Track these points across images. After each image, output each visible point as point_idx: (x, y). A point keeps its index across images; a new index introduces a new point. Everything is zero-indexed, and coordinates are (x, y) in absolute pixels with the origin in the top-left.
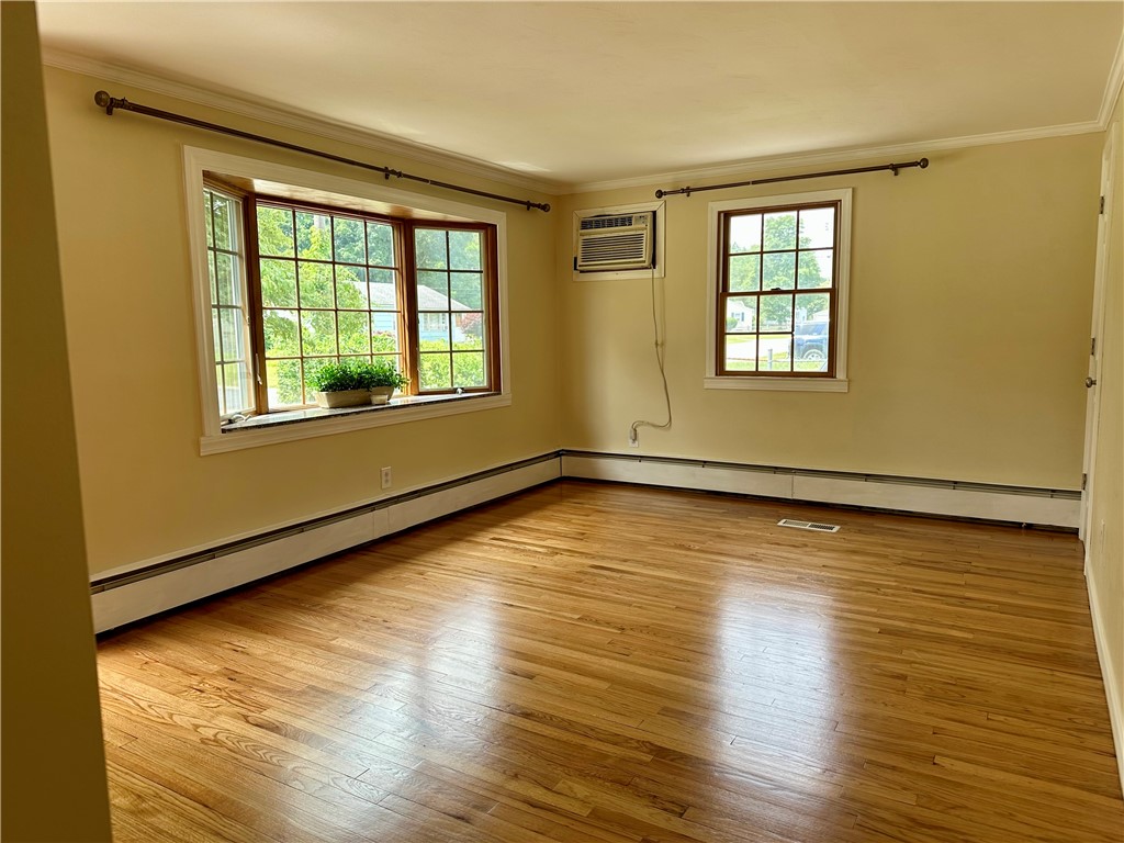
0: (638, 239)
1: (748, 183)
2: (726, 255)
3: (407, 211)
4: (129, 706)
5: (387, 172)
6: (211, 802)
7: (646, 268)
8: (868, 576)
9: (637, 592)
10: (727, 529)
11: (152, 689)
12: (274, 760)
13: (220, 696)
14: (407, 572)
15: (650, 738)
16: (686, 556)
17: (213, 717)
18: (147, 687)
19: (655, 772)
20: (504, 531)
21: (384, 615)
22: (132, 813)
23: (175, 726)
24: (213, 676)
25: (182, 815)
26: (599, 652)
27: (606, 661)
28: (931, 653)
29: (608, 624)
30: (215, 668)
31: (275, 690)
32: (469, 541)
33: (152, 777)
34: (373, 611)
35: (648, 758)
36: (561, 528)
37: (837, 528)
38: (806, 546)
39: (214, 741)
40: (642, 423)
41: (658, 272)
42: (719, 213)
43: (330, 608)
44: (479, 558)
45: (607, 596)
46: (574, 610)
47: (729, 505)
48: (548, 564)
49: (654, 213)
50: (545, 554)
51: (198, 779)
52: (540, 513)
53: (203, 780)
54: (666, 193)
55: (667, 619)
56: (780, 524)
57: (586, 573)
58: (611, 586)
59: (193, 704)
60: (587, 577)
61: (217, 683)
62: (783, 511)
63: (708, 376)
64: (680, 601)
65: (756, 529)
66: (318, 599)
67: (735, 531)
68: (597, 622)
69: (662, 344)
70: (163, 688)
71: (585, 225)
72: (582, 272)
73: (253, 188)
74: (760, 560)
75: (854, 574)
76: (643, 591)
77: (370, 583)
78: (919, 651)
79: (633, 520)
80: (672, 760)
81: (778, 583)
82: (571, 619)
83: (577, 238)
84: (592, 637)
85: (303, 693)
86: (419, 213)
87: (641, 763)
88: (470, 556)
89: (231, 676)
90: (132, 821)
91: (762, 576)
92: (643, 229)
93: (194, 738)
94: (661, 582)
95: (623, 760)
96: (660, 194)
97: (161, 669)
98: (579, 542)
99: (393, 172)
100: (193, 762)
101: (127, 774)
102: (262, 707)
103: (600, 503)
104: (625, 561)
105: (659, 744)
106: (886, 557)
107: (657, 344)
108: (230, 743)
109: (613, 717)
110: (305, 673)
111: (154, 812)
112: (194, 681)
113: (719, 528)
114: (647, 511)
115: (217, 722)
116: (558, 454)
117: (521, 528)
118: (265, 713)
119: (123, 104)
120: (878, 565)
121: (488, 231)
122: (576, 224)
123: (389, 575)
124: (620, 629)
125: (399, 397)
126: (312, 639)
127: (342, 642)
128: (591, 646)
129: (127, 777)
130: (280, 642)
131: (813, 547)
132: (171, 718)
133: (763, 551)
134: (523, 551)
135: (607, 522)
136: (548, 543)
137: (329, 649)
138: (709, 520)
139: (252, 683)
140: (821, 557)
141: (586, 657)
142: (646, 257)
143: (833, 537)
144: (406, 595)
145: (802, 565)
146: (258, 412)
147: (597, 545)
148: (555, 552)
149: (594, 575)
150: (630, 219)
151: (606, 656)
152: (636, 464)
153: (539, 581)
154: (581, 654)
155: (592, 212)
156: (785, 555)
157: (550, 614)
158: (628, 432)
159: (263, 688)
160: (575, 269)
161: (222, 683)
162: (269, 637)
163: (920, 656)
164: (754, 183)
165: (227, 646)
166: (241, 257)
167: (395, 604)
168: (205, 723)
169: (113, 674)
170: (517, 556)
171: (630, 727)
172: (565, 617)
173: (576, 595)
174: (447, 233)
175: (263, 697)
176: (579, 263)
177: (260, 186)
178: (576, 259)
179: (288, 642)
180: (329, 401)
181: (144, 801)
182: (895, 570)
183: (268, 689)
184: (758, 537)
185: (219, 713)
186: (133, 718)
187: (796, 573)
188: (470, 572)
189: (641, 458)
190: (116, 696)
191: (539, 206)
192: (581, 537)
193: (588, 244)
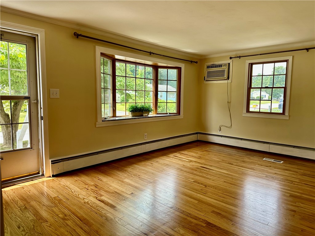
0: (224, 71)
1: (258, 55)
2: (251, 76)
3: (157, 64)
4: (69, 191)
5: (151, 53)
6: (82, 219)
7: (226, 80)
8: (289, 178)
9: (213, 176)
10: (246, 159)
11: (76, 187)
12: (101, 210)
13: (92, 191)
14: (148, 163)
15: (206, 219)
16: (231, 166)
17: (88, 196)
18: (75, 187)
19: (206, 230)
20: (177, 154)
21: (139, 174)
22: (63, 219)
23: (79, 198)
24: (92, 186)
25: (74, 221)
26: (197, 192)
27: (199, 195)
28: (306, 204)
29: (202, 184)
30: (93, 184)
31: (106, 191)
32: (167, 156)
33: (70, 210)
34: (136, 173)
35: (205, 225)
36: (194, 155)
37: (282, 162)
38: (271, 166)
39: (87, 203)
40: (222, 126)
41: (229, 81)
42: (249, 64)
43: (126, 170)
44: (168, 161)
45: (203, 176)
46: (193, 179)
47: (248, 152)
48: (188, 165)
49: (229, 64)
50: (188, 162)
51: (81, 213)
52: (189, 150)
53: (82, 213)
54: (233, 58)
55: (220, 185)
56: (264, 159)
57: (198, 168)
58: (205, 173)
59: (85, 193)
60: (199, 169)
61: (92, 188)
62: (265, 155)
63: (244, 112)
64: (225, 179)
65: (255, 160)
66: (123, 168)
67: (248, 160)
68: (199, 183)
69: (230, 102)
70: (79, 187)
71: (208, 67)
72: (206, 81)
73: (115, 57)
74: (255, 170)
75: (285, 177)
76: (215, 176)
77: (138, 165)
78: (302, 203)
79: (217, 154)
80: (212, 227)
81: (258, 177)
82: (191, 181)
83: (206, 71)
84: (196, 187)
85: (113, 193)
86: (160, 64)
87: (202, 226)
88: (166, 160)
89: (96, 186)
90: (62, 221)
91: (254, 175)
92: (225, 68)
93: (83, 201)
94: (221, 173)
95: (197, 224)
96: (231, 58)
97: (80, 182)
98: (198, 159)
99: (152, 53)
100: (81, 208)
101: (64, 208)
102: (101, 196)
103: (208, 148)
104: (211, 166)
105: (209, 221)
106: (297, 172)
107: (228, 102)
108: (91, 204)
109: (197, 212)
110: (115, 187)
111: (68, 220)
112: (87, 186)
113: (244, 159)
114: (221, 152)
115: (89, 198)
116: (197, 133)
117: (182, 153)
118: (102, 197)
119: (81, 35)
120: (294, 174)
121: (179, 69)
122: (205, 67)
123: (143, 163)
124: (205, 186)
125: (151, 114)
126: (119, 178)
127: (127, 180)
128: (195, 190)
129: (64, 209)
130: (110, 178)
131: (273, 167)
132: (78, 195)
133: (256, 167)
134: (182, 160)
135: (208, 154)
136: (189, 159)
137: (123, 182)
138: (241, 156)
139: (101, 189)
140: (275, 170)
141: (193, 193)
142: (226, 76)
143: (280, 165)
144: (146, 169)
145: (268, 172)
146: (113, 117)
147: (204, 161)
148: (191, 161)
149: (201, 169)
150: (222, 65)
151: (199, 193)
152: (220, 138)
153: (184, 169)
154: (191, 192)
155: (210, 64)
156: (263, 169)
157: (185, 179)
158: (218, 128)
159: (103, 190)
160: (204, 80)
161: (93, 188)
162: (108, 177)
163: (302, 205)
164: (260, 55)
165: (97, 178)
166: (111, 75)
167: (143, 171)
168: (86, 198)
169: (68, 182)
170: (180, 161)
171: (202, 215)
172: (190, 181)
173: (194, 174)
174: (167, 70)
175: (102, 193)
176: (206, 78)
177: (117, 57)
178: (205, 77)
179: (113, 179)
180: (132, 114)
181: (66, 216)
182: (299, 177)
183: (104, 191)
184: (256, 163)
185: (90, 196)
186: (70, 194)
187: (265, 175)
188: (165, 164)
189: (222, 136)
190: (67, 188)
191: (194, 62)
192: (200, 158)
193: (209, 73)
